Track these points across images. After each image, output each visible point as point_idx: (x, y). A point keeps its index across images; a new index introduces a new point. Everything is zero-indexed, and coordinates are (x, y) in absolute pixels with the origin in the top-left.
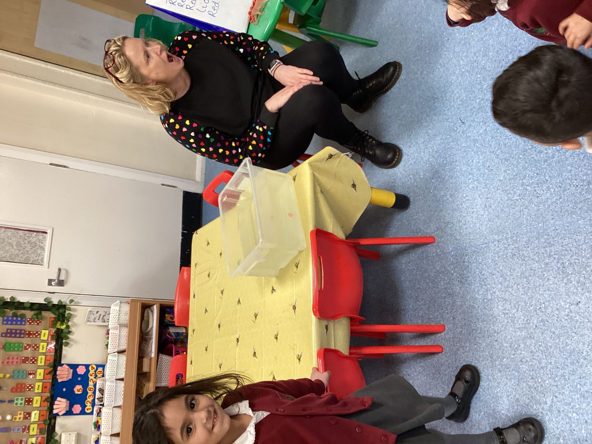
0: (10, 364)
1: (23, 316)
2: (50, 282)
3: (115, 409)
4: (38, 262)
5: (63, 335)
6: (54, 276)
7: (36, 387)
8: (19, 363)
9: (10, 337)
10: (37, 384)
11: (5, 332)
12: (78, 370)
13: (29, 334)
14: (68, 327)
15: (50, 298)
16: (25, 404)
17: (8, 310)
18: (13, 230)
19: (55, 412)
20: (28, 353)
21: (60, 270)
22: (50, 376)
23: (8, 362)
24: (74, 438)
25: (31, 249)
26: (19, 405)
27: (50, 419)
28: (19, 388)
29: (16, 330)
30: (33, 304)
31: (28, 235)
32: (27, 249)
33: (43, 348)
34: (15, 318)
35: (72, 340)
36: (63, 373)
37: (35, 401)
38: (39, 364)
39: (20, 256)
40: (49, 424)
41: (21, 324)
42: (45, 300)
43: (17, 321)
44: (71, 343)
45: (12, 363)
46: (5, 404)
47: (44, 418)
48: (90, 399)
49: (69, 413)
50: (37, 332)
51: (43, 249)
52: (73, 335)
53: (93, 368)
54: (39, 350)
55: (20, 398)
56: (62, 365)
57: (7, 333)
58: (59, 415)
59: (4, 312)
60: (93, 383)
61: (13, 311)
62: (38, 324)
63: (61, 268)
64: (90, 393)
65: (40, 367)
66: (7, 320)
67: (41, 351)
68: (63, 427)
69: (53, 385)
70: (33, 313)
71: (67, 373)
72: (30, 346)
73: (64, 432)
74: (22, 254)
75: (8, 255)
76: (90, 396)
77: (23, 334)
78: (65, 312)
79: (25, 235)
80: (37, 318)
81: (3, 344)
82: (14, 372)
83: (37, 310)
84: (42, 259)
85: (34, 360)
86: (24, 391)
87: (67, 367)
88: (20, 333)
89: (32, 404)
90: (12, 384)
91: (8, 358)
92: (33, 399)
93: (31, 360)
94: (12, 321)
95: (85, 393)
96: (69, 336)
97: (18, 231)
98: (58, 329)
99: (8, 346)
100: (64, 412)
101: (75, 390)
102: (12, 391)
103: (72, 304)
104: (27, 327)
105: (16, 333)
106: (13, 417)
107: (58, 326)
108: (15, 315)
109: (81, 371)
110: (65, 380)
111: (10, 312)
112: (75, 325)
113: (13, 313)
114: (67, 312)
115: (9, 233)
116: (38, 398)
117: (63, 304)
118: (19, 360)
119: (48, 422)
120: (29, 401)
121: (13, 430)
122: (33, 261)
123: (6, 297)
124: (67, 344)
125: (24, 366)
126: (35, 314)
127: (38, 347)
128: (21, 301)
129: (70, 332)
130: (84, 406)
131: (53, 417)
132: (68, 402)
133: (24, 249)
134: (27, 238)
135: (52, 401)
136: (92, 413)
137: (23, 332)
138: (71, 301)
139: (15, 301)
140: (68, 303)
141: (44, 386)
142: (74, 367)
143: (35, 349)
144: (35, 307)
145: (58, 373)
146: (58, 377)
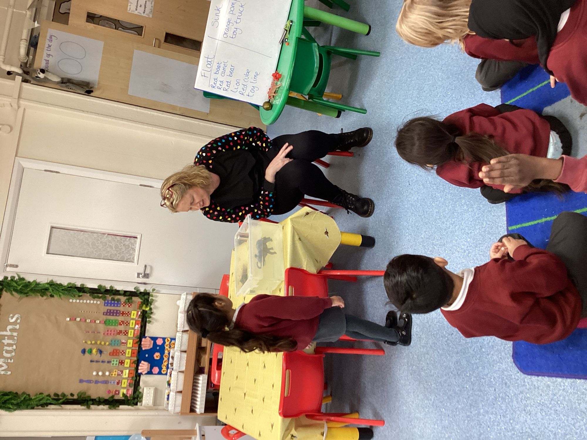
0: (109, 335)
1: (119, 300)
2: (139, 274)
3: (179, 373)
4: (130, 260)
5: (147, 315)
6: (141, 270)
7: (127, 353)
8: (115, 334)
9: (110, 315)
10: (128, 350)
11: (106, 311)
12: (157, 341)
13: (123, 314)
14: (151, 309)
15: (138, 287)
16: (119, 364)
17: (108, 296)
18: (113, 236)
19: (139, 371)
20: (122, 328)
21: (146, 266)
22: (137, 345)
23: (107, 334)
24: (153, 392)
25: (126, 250)
26: (115, 365)
27: (136, 376)
28: (115, 353)
29: (114, 310)
30: (125, 292)
31: (123, 239)
32: (122, 250)
33: (132, 324)
34: (113, 302)
35: (154, 319)
36: (146, 343)
37: (126, 363)
38: (129, 336)
39: (118, 255)
40: (136, 380)
41: (117, 306)
42: (135, 288)
43: (114, 304)
44: (152, 321)
45: (110, 334)
46: (106, 364)
47: (132, 375)
48: (166, 364)
49: (150, 373)
50: (128, 312)
51: (134, 250)
52: (154, 315)
53: (168, 340)
54: (129, 325)
55: (115, 360)
56: (145, 337)
57: (107, 312)
58: (142, 374)
59: (105, 297)
60: (168, 351)
61: (111, 297)
62: (129, 306)
63: (147, 265)
64: (165, 359)
65: (130, 338)
66: (108, 303)
67: (131, 326)
68: (145, 382)
69: (139, 352)
70: (126, 298)
71: (149, 343)
72: (123, 322)
73: (146, 386)
74: (119, 253)
75: (109, 255)
76: (166, 361)
77: (119, 313)
78: (149, 298)
79: (121, 239)
80: (129, 302)
81: (105, 320)
82: (111, 341)
83: (129, 296)
84: (134, 258)
85: (126, 333)
86: (119, 355)
87: (149, 339)
88: (117, 313)
89: (124, 365)
90: (110, 349)
91: (108, 331)
92: (125, 361)
93: (124, 333)
94: (111, 304)
95: (162, 359)
96: (152, 316)
97: (116, 236)
98: (143, 310)
99: (107, 322)
100: (146, 372)
101: (155, 356)
102: (110, 354)
103: (155, 291)
104: (121, 309)
105: (113, 313)
106: (110, 373)
107: (144, 308)
108: (113, 299)
109: (159, 342)
110: (147, 348)
111: (109, 297)
112: (156, 308)
113: (112, 298)
114: (150, 298)
115: (110, 238)
116: (129, 361)
117: (148, 292)
118: (115, 333)
119: (135, 378)
120: (122, 363)
121: (110, 383)
122: (127, 259)
123: (106, 286)
124: (150, 322)
125: (118, 337)
126: (127, 299)
127: (129, 323)
128: (117, 289)
129: (152, 313)
130: (161, 369)
131: (138, 375)
132: (150, 365)
133: (120, 250)
134: (122, 242)
135: (138, 363)
136: (166, 374)
137: (118, 312)
138: (154, 290)
139: (114, 289)
140: (151, 291)
141: (133, 352)
142: (154, 339)
143: (127, 325)
144: (127, 294)
145: (142, 343)
146: (142, 346)
